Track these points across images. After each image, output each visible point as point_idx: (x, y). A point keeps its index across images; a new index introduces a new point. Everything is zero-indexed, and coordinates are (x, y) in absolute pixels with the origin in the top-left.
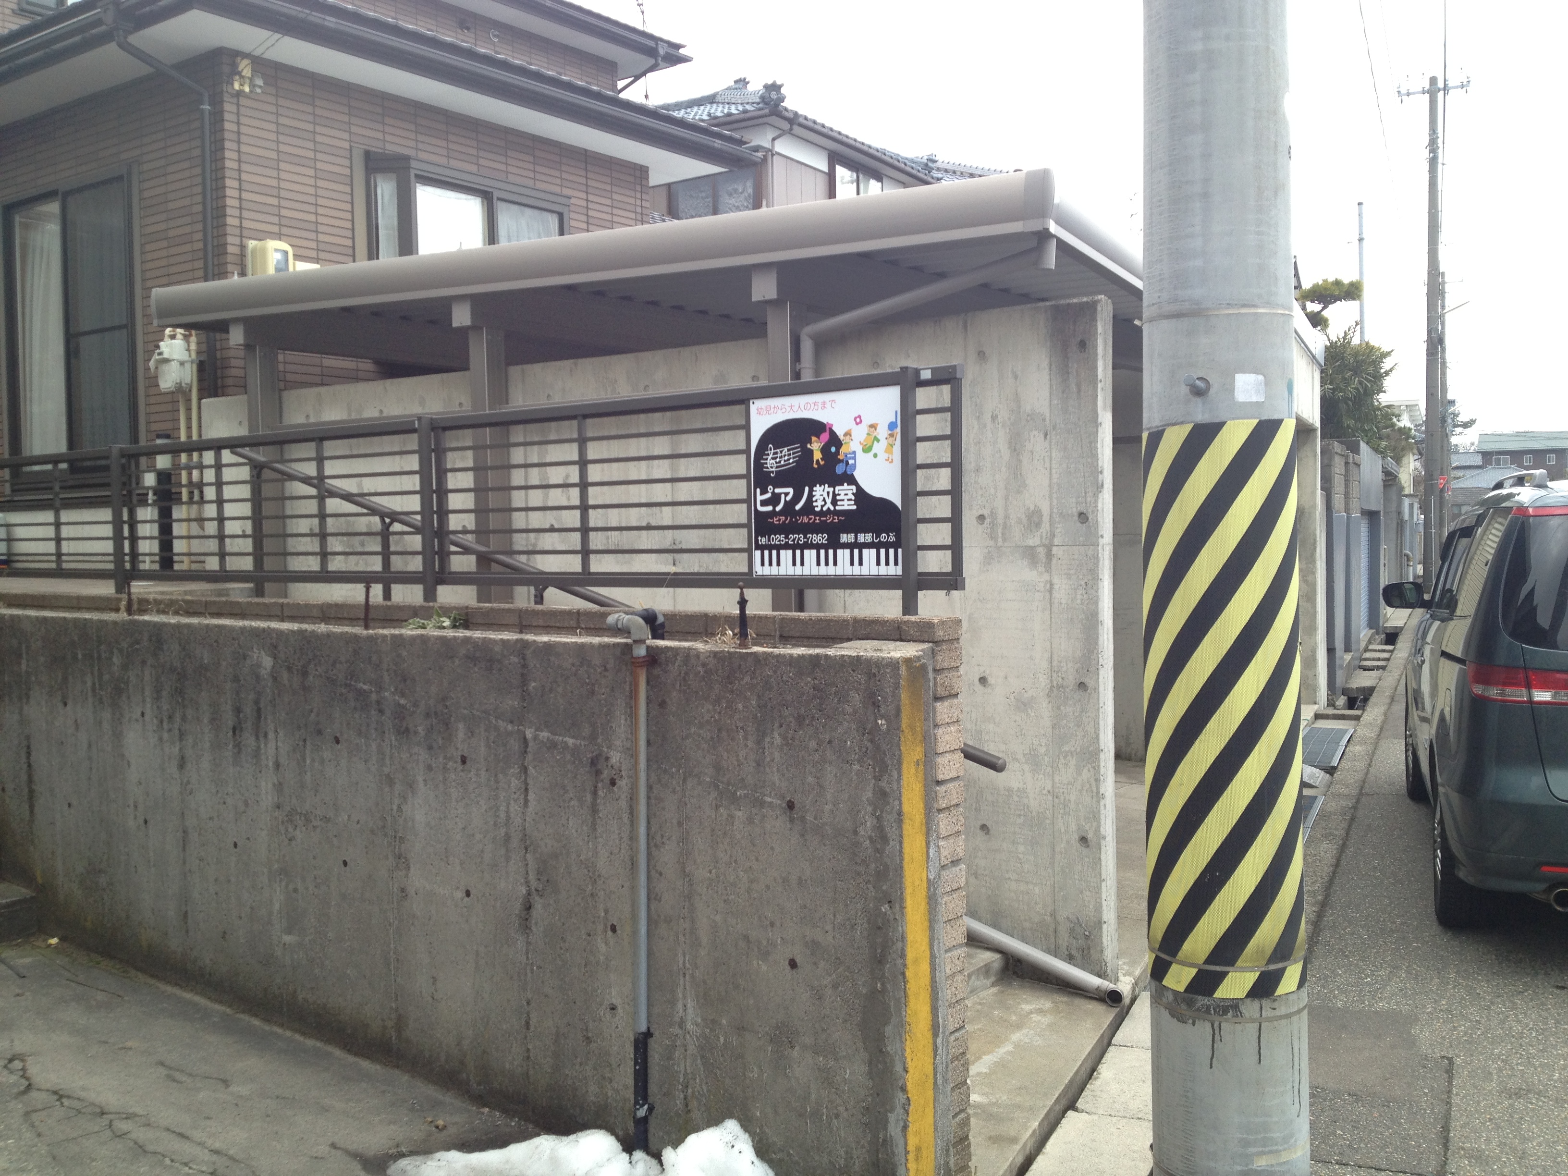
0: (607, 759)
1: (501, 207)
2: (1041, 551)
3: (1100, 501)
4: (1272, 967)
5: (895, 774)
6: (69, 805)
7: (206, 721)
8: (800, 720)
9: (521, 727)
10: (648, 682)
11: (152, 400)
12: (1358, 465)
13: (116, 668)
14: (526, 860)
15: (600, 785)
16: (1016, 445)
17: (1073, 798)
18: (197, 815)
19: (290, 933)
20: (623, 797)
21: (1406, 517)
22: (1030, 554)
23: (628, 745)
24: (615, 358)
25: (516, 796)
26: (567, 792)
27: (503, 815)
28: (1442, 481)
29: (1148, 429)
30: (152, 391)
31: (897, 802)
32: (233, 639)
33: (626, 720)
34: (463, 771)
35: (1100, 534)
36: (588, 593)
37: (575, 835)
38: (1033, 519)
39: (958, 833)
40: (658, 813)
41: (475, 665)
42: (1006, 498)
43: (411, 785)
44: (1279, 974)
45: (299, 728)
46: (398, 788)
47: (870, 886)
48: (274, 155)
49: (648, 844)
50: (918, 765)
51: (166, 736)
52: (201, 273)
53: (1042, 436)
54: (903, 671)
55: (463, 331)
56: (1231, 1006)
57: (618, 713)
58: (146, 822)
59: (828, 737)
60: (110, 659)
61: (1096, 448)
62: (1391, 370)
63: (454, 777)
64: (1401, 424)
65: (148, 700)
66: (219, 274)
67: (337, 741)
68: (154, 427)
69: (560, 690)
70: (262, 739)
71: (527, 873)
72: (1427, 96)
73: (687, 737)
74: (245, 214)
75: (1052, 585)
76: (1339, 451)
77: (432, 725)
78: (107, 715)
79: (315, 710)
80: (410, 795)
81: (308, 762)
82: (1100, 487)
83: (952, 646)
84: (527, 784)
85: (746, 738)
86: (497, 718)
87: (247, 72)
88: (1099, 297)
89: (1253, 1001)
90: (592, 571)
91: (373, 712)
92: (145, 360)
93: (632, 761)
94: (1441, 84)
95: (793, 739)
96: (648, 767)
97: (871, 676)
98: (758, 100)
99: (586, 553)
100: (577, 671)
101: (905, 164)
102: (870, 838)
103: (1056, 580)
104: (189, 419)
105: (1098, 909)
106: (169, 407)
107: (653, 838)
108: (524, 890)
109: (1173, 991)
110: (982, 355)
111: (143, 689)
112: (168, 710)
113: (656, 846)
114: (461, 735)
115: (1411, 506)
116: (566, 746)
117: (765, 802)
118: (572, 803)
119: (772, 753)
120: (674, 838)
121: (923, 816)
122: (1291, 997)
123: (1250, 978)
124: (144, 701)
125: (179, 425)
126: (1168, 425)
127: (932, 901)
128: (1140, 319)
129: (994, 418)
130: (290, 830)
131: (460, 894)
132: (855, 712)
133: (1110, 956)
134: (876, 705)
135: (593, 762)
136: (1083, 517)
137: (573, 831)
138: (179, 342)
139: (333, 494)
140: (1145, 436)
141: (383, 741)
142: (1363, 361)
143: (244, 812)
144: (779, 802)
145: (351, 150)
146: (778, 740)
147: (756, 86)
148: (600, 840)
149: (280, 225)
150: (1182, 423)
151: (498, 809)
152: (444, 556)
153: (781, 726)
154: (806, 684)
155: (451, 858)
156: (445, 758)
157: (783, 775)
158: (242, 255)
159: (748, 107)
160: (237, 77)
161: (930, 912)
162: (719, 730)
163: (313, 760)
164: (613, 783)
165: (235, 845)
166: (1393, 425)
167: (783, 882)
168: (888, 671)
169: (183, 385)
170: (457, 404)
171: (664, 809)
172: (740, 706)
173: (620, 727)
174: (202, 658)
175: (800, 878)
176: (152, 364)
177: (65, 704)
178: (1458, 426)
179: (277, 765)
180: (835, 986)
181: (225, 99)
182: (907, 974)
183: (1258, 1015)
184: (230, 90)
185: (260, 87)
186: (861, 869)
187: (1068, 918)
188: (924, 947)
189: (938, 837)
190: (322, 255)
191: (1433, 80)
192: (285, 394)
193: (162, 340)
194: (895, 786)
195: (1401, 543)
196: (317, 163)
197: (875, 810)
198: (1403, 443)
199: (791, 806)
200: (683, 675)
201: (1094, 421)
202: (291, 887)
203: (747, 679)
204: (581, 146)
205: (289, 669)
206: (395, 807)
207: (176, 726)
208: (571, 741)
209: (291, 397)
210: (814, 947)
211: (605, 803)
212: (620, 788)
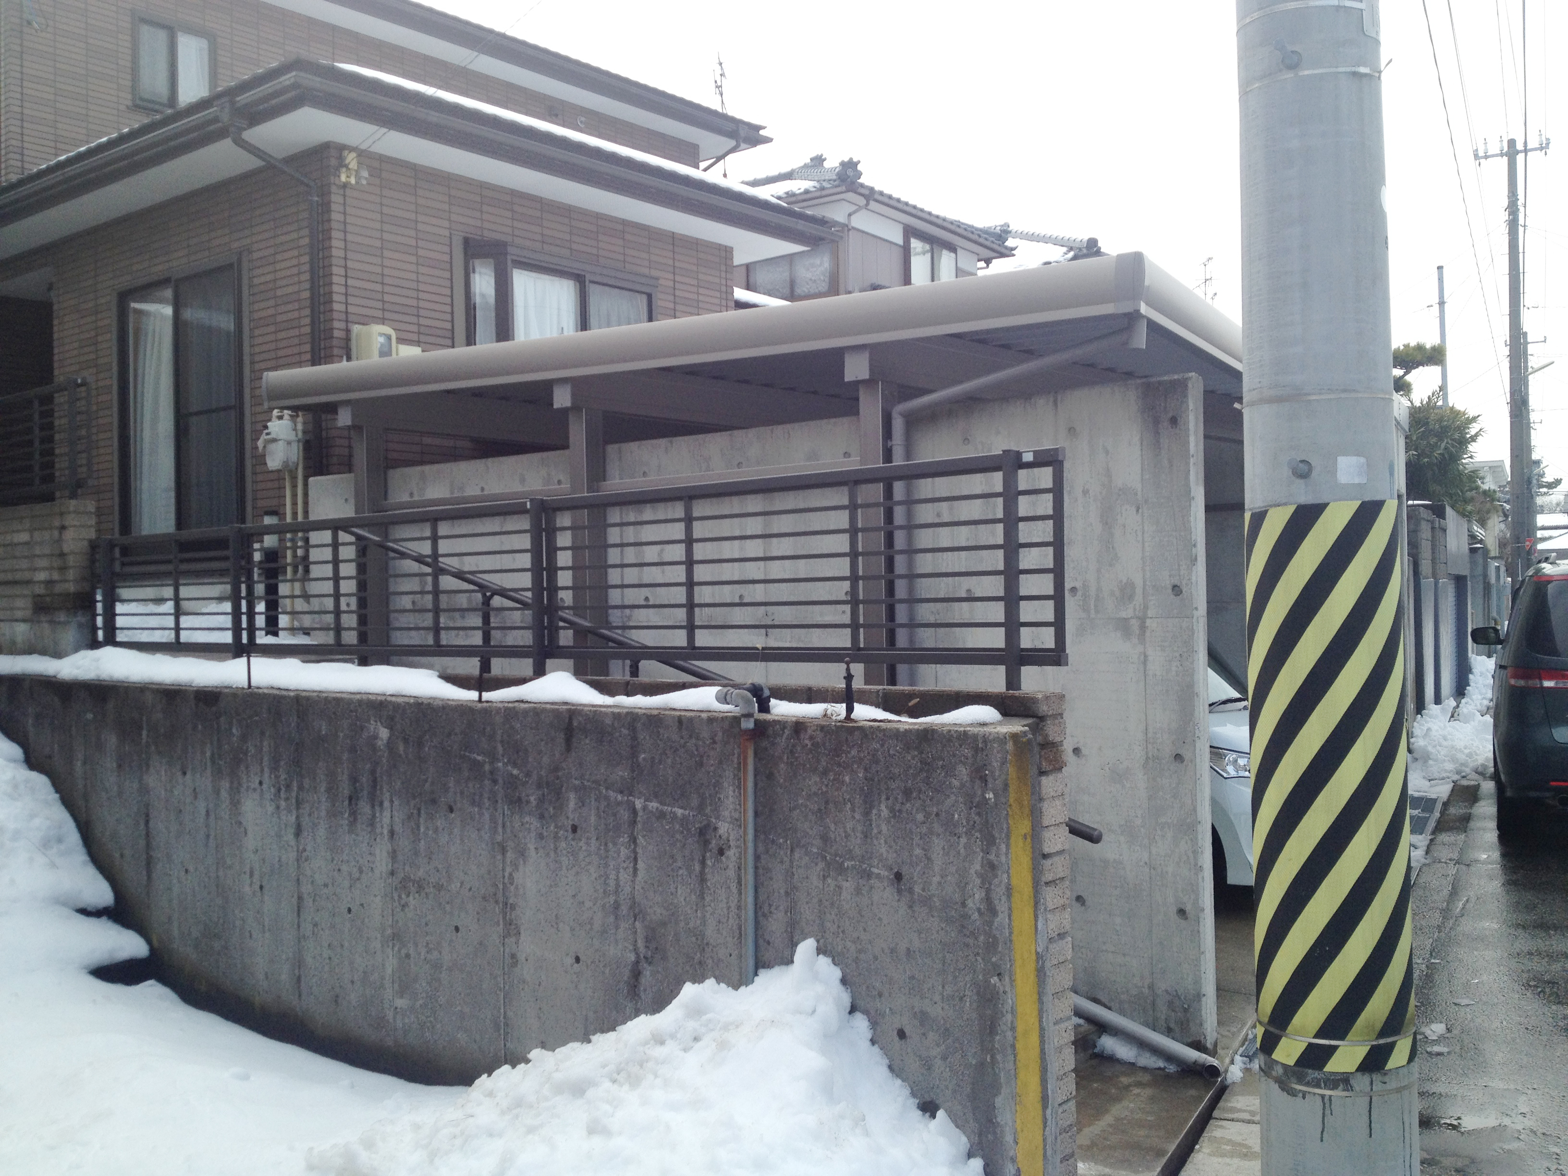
0: (716, 829)
1: (593, 291)
2: (1135, 623)
3: (1194, 574)
4: (1382, 1041)
5: (1003, 847)
6: (187, 871)
7: (322, 790)
8: (907, 793)
9: (631, 798)
10: (756, 754)
11: (260, 477)
12: (1445, 531)
13: (235, 739)
14: (634, 927)
15: (708, 854)
16: (1108, 519)
17: (1170, 869)
18: (312, 882)
19: (402, 997)
20: (731, 866)
21: (1493, 580)
22: (1123, 626)
23: (736, 815)
24: (709, 437)
25: (625, 865)
26: (675, 861)
27: (612, 883)
28: (1528, 543)
29: (1250, 509)
30: (259, 469)
31: (1005, 876)
32: (351, 711)
33: (734, 791)
34: (573, 839)
35: (1195, 606)
36: (692, 667)
37: (683, 903)
38: (1126, 592)
39: (1064, 907)
40: (765, 883)
41: (586, 737)
42: (1099, 571)
43: (522, 853)
44: (1389, 1049)
45: (414, 797)
46: (510, 855)
47: (979, 958)
48: (378, 244)
49: (756, 913)
50: (1026, 839)
51: (283, 804)
52: (308, 356)
53: (1134, 509)
54: (1010, 746)
55: (565, 411)
56: (1341, 1080)
57: (726, 784)
58: (261, 887)
59: (935, 809)
60: (231, 729)
61: (1189, 522)
62: (1477, 435)
63: (564, 845)
64: (1486, 487)
65: (266, 770)
66: (325, 357)
67: (451, 810)
68: (260, 503)
69: (669, 761)
70: (377, 808)
71: (636, 941)
72: (1505, 159)
73: (795, 808)
74: (351, 300)
75: (1146, 656)
76: (1425, 516)
77: (543, 795)
78: (225, 784)
79: (430, 780)
80: (522, 862)
81: (422, 830)
82: (1194, 560)
83: (1057, 721)
84: (635, 852)
85: (853, 810)
86: (607, 789)
87: (353, 165)
88: (1191, 374)
89: (1363, 1075)
90: (697, 645)
91: (487, 782)
92: (252, 440)
93: (741, 832)
94: (1520, 146)
95: (900, 811)
96: (756, 836)
97: (977, 750)
98: (834, 177)
99: (691, 628)
100: (685, 743)
101: (979, 236)
102: (979, 910)
103: (1150, 652)
104: (294, 496)
105: (1197, 982)
106: (276, 484)
107: (761, 907)
108: (632, 957)
109: (1283, 1065)
110: (1072, 431)
111: (262, 759)
112: (286, 779)
113: (764, 915)
114: (572, 804)
115: (1498, 568)
116: (674, 816)
117: (872, 873)
118: (681, 872)
119: (878, 826)
120: (781, 908)
121: (1031, 889)
122: (1401, 1071)
123: (1361, 1052)
124: (262, 771)
125: (285, 500)
126: (1271, 506)
127: (1041, 973)
128: (1241, 403)
129: (1085, 492)
130: (403, 896)
131: (570, 960)
132: (963, 785)
133: (1209, 1030)
134: (984, 780)
135: (702, 832)
136: (1176, 589)
137: (682, 899)
138: (286, 422)
139: (443, 571)
140: (1247, 516)
141: (496, 810)
142: (1447, 427)
143: (358, 879)
144: (886, 873)
145: (451, 238)
146: (885, 812)
147: (832, 163)
148: (708, 908)
149: (383, 310)
150: (1285, 504)
151: (607, 877)
152: (554, 630)
153: (888, 799)
154: (913, 758)
155: (561, 925)
156: (556, 827)
157: (891, 847)
158: (348, 339)
159: (826, 185)
160: (344, 170)
161: (1039, 986)
162: (827, 803)
163: (427, 828)
164: (721, 852)
165: (349, 910)
166: (1477, 488)
167: (891, 953)
168: (995, 745)
169: (291, 464)
170: (556, 482)
171: (771, 879)
172: (847, 779)
173: (727, 797)
174: (320, 731)
175: (908, 949)
176: (260, 444)
177: (184, 773)
178: (1543, 487)
179: (392, 833)
180: (944, 1058)
181: (333, 190)
182: (1017, 1046)
183: (1369, 1089)
184: (337, 182)
185: (366, 178)
186: (971, 941)
187: (1166, 991)
188: (1033, 1020)
189: (1045, 909)
190: (423, 338)
191: (1512, 143)
192: (391, 473)
193: (270, 420)
194: (1003, 859)
195: (1489, 606)
196: (419, 250)
197: (983, 883)
198: (1488, 505)
199: (898, 876)
200: (790, 747)
201: (1188, 496)
202: (404, 952)
203: (854, 752)
204: (668, 229)
205: (406, 741)
206: (507, 874)
207: (294, 794)
208: (679, 812)
209: (396, 476)
210: (923, 1018)
211: (713, 873)
212: (728, 858)
